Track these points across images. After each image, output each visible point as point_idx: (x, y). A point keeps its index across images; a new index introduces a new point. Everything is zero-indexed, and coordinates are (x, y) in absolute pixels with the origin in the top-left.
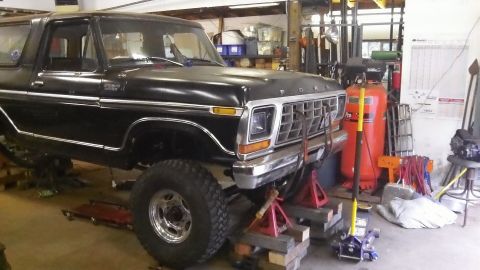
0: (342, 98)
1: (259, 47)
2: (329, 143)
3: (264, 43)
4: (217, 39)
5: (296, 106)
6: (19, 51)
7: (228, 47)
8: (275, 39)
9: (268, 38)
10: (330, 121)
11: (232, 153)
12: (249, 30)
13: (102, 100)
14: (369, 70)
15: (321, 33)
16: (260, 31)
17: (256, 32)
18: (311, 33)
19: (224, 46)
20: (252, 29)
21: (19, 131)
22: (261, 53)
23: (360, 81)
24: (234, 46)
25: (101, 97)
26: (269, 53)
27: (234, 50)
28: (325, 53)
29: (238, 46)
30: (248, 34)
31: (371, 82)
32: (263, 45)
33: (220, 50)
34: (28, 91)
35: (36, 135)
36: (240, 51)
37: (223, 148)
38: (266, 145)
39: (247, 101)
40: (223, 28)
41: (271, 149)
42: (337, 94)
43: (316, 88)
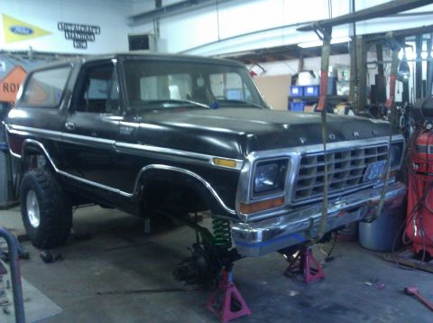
1: (338, 87)
3: (343, 83)
7: (303, 88)
9: (347, 78)
11: (233, 212)
13: (117, 144)
16: (340, 71)
17: (335, 72)
19: (300, 87)
21: (57, 170)
22: (340, 93)
24: (310, 86)
25: (116, 141)
26: (348, 94)
27: (310, 91)
29: (314, 87)
32: (343, 85)
33: (295, 91)
34: (62, 131)
35: (69, 175)
36: (316, 92)
37: (224, 205)
38: (278, 203)
39: (250, 152)
40: (302, 69)
41: (286, 208)
42: (388, 139)
43: (356, 134)
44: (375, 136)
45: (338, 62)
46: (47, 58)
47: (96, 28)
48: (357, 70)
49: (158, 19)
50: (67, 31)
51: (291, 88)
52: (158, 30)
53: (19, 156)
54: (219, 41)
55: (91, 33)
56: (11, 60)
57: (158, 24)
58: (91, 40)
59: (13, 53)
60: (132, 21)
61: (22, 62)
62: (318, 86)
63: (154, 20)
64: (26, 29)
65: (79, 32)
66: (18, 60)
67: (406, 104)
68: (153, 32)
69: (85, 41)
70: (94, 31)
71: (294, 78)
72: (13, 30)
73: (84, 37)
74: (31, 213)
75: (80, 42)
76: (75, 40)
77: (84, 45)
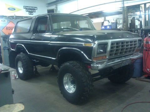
0: (140, 40)
1: (118, 26)
3: (120, 24)
6: (29, 28)
7: (106, 26)
9: (121, 22)
11: (91, 60)
13: (51, 42)
16: (118, 20)
17: (116, 20)
19: (104, 26)
21: (29, 53)
22: (118, 28)
25: (50, 41)
29: (109, 26)
30: (113, 21)
33: (103, 28)
34: (31, 40)
35: (33, 54)
36: (110, 27)
37: (87, 58)
38: (104, 57)
39: (96, 41)
40: (105, 20)
41: (107, 59)
42: (137, 39)
43: (127, 36)
44: (133, 37)
45: (117, 17)
46: (20, 18)
47: (36, 7)
48: (125, 18)
49: (57, 4)
50: (26, 9)
51: (102, 27)
52: (57, 8)
53: (14, 50)
54: (78, 10)
55: (34, 10)
56: (9, 19)
57: (57, 5)
58: (34, 12)
60: (48, 5)
61: (12, 19)
62: (111, 26)
63: (56, 4)
64: (13, 9)
65: (30, 9)
66: (11, 19)
67: (141, 29)
68: (55, 8)
69: (32, 12)
70: (35, 9)
71: (103, 23)
72: (9, 9)
73: (32, 11)
74: (19, 69)
75: (31, 13)
76: (29, 12)
77: (32, 13)
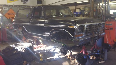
0: (104, 24)
1: (85, 12)
2: (100, 35)
3: (86, 11)
4: (75, 11)
5: (90, 26)
6: (28, 15)
7: (77, 13)
8: (89, 10)
9: (87, 10)
10: (100, 30)
11: (73, 37)
12: (82, 8)
13: (45, 25)
14: (112, 17)
15: (99, 8)
16: (85, 8)
17: (84, 8)
18: (97, 8)
20: (83, 8)
21: (28, 32)
22: (85, 14)
23: (109, 20)
24: (79, 12)
26: (87, 14)
27: (79, 13)
28: (100, 13)
30: (82, 9)
31: (112, 20)
32: (86, 12)
33: (75, 13)
35: (31, 33)
38: (82, 35)
39: (77, 24)
40: (76, 8)
41: (84, 36)
42: (102, 23)
43: (96, 21)
44: (99, 22)
46: (17, 6)
48: (92, 8)
53: (17, 30)
55: (27, 0)
56: (9, 7)
58: (27, 2)
59: (9, 5)
62: (81, 12)
66: (11, 7)
69: (26, 2)
